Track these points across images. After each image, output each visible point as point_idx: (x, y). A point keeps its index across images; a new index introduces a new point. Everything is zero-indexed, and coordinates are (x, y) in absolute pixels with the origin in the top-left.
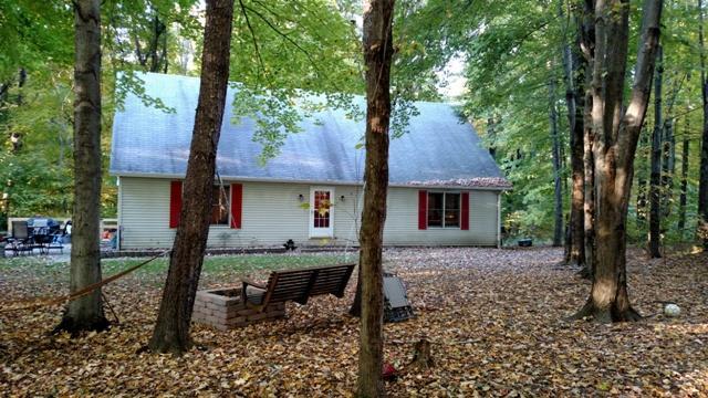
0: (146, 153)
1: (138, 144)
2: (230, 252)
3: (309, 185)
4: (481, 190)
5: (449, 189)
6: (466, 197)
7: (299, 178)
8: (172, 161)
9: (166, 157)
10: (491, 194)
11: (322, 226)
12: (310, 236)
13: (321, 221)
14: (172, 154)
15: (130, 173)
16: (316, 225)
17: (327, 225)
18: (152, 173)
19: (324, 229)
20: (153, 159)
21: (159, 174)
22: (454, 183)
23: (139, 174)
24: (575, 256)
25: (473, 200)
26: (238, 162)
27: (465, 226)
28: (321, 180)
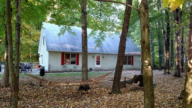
0: (54, 45)
1: (52, 43)
2: (78, 71)
3: (95, 54)
4: (136, 55)
5: (128, 55)
6: (133, 57)
7: (93, 52)
8: (62, 47)
9: (60, 46)
10: (138, 56)
11: (98, 64)
12: (96, 67)
13: (98, 63)
14: (61, 46)
15: (52, 50)
16: (97, 64)
17: (100, 64)
18: (58, 51)
19: (99, 65)
20: (57, 47)
21: (59, 51)
22: (130, 53)
23: (54, 51)
24: (167, 72)
25: (134, 58)
26: (77, 47)
27: (133, 65)
28: (99, 53)
